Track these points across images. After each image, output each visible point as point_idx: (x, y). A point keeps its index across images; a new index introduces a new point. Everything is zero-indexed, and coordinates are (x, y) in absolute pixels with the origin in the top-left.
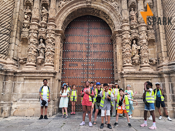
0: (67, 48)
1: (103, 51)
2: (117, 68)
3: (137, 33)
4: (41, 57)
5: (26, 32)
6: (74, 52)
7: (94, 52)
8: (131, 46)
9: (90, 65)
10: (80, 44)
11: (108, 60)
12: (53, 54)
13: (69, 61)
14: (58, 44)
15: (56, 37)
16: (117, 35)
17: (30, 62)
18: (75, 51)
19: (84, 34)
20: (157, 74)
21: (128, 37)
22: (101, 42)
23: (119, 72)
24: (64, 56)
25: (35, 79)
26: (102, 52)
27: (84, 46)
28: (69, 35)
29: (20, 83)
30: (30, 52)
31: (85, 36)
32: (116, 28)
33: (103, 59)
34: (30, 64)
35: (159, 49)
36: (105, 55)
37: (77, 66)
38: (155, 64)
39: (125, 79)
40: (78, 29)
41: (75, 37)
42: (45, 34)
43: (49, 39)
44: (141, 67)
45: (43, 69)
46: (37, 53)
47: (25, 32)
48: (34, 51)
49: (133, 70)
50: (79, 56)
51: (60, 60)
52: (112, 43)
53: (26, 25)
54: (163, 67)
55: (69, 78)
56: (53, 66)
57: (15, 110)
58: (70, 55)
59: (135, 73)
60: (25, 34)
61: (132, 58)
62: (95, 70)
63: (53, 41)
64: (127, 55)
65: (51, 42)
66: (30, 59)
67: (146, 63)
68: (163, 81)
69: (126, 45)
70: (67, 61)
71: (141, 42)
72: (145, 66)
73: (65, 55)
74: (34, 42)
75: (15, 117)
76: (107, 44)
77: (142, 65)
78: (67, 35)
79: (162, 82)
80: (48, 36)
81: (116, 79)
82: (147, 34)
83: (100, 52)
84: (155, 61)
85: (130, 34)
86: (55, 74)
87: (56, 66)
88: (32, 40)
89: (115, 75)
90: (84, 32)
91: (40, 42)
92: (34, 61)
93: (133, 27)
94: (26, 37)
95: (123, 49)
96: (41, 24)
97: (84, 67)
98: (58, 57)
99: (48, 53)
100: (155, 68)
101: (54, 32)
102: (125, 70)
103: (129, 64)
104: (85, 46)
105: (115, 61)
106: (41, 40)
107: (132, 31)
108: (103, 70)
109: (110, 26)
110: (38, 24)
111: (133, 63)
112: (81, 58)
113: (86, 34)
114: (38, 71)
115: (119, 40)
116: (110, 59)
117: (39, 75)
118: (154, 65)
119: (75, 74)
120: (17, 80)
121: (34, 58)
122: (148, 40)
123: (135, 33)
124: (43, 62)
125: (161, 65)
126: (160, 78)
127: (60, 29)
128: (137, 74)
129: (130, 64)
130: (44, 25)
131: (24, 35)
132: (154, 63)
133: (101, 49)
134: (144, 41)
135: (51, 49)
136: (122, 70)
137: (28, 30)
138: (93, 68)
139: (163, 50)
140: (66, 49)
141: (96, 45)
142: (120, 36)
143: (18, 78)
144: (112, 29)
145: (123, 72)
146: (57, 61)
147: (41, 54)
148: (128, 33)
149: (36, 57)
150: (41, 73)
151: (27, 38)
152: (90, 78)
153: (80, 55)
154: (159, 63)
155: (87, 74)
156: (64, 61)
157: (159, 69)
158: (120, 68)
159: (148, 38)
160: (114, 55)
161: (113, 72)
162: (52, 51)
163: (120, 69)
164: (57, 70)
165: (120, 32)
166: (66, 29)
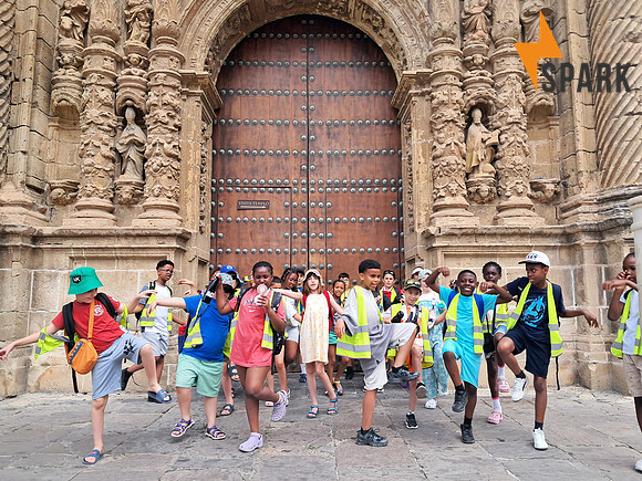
0: (230, 140)
1: (364, 152)
2: (412, 216)
3: (486, 82)
4: (131, 176)
5: (69, 85)
6: (254, 155)
7: (329, 155)
8: (466, 130)
9: (317, 204)
10: (278, 125)
11: (380, 185)
12: (176, 164)
13: (237, 191)
14: (194, 127)
15: (185, 100)
16: (412, 91)
17: (89, 196)
18: (259, 152)
19: (291, 88)
20: (556, 235)
21: (453, 98)
22: (356, 119)
23: (419, 231)
24: (219, 172)
25: (112, 259)
26: (361, 155)
27: (292, 132)
28: (236, 92)
29: (56, 275)
30: (88, 161)
31: (295, 95)
32: (409, 65)
33: (365, 182)
34: (88, 203)
35: (569, 141)
36: (372, 167)
37: (268, 208)
38: (553, 198)
39: (439, 253)
40: (267, 68)
41: (259, 97)
42: (142, 89)
43: (159, 111)
44: (500, 209)
45: (138, 223)
46: (114, 161)
47: (64, 84)
48: (104, 156)
49: (469, 221)
50: (276, 172)
51: (202, 189)
52: (396, 119)
54: (579, 209)
55: (237, 253)
56: (176, 210)
57: (42, 370)
58: (240, 167)
59: (476, 234)
60: (67, 92)
61: (467, 176)
62: (333, 224)
63: (172, 117)
64: (448, 164)
65: (167, 119)
66: (89, 185)
67: (519, 194)
68: (578, 259)
69: (445, 129)
70: (229, 191)
71: (503, 116)
72: (515, 207)
73: (223, 170)
74: (102, 120)
75: (44, 395)
76: (377, 124)
77: (504, 203)
78: (228, 92)
79: (573, 264)
80: (153, 99)
81: (408, 256)
82: (524, 87)
83: (353, 155)
84: (550, 187)
85: (463, 88)
86: (183, 238)
87: (189, 210)
88: (93, 112)
89: (407, 241)
90: (291, 80)
91: (125, 122)
92: (104, 191)
93: (473, 60)
94: (72, 101)
95: (435, 144)
96: (127, 51)
97: (295, 211)
98: (194, 177)
99: (154, 162)
100: (550, 212)
101: (175, 82)
102: (439, 222)
103: (457, 198)
104: (298, 133)
105: (406, 186)
106: (130, 114)
107: (468, 73)
108: (362, 222)
109: (388, 56)
110: (112, 50)
111: (470, 197)
112: (282, 181)
113: (298, 88)
114: (121, 229)
115: (419, 110)
116: (388, 181)
117: (124, 243)
118: (547, 202)
119: (260, 237)
120: (46, 265)
121: (105, 180)
122: (529, 108)
123: (481, 81)
124: (137, 197)
125: (572, 200)
126: (569, 247)
127: (200, 71)
128: (482, 235)
129: (460, 200)
130: (137, 56)
131: (65, 97)
132: (550, 194)
133: (357, 144)
134: (511, 112)
135: (166, 145)
136: (430, 221)
137: (77, 73)
138: (326, 214)
139: (580, 146)
140: (226, 147)
141: (336, 130)
142: (423, 94)
143: (46, 257)
144: (395, 67)
145: (433, 230)
146: (189, 192)
147: (129, 164)
148: (452, 85)
149: (112, 177)
150: (131, 236)
151: (73, 107)
152: (317, 251)
153: (278, 166)
154: (566, 195)
155: (303, 237)
156: (217, 189)
157: (564, 215)
158: (424, 213)
159: (527, 102)
160: (405, 165)
161: (401, 228)
162: (170, 155)
163: (423, 220)
164: (193, 224)
165: (423, 79)
166: (223, 68)
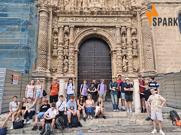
2: (113, 74)
3: (126, 52)
4: (66, 68)
9: (96, 71)
10: (90, 57)
14: (76, 59)
15: (75, 55)
21: (120, 55)
24: (79, 66)
28: (82, 51)
31: (92, 52)
34: (59, 72)
35: (140, 62)
38: (137, 71)
42: (68, 53)
45: (68, 76)
48: (62, 64)
52: (110, 56)
53: (55, 47)
58: (83, 64)
63: (73, 58)
64: (119, 66)
69: (119, 60)
70: (81, 69)
71: (129, 58)
74: (61, 58)
77: (129, 72)
86: (75, 78)
87: (76, 73)
91: (65, 58)
92: (62, 70)
93: (123, 48)
95: (117, 62)
97: (92, 73)
100: (137, 74)
101: (73, 52)
103: (121, 71)
104: (93, 59)
105: (112, 68)
106: (66, 57)
112: (90, 67)
116: (109, 67)
119: (86, 77)
124: (67, 70)
127: (77, 50)
130: (67, 47)
131: (55, 54)
137: (57, 50)
138: (98, 73)
140: (80, 61)
142: (115, 54)
146: (76, 70)
147: (66, 66)
148: (120, 52)
153: (89, 64)
159: (133, 55)
162: (73, 64)
165: (115, 51)
